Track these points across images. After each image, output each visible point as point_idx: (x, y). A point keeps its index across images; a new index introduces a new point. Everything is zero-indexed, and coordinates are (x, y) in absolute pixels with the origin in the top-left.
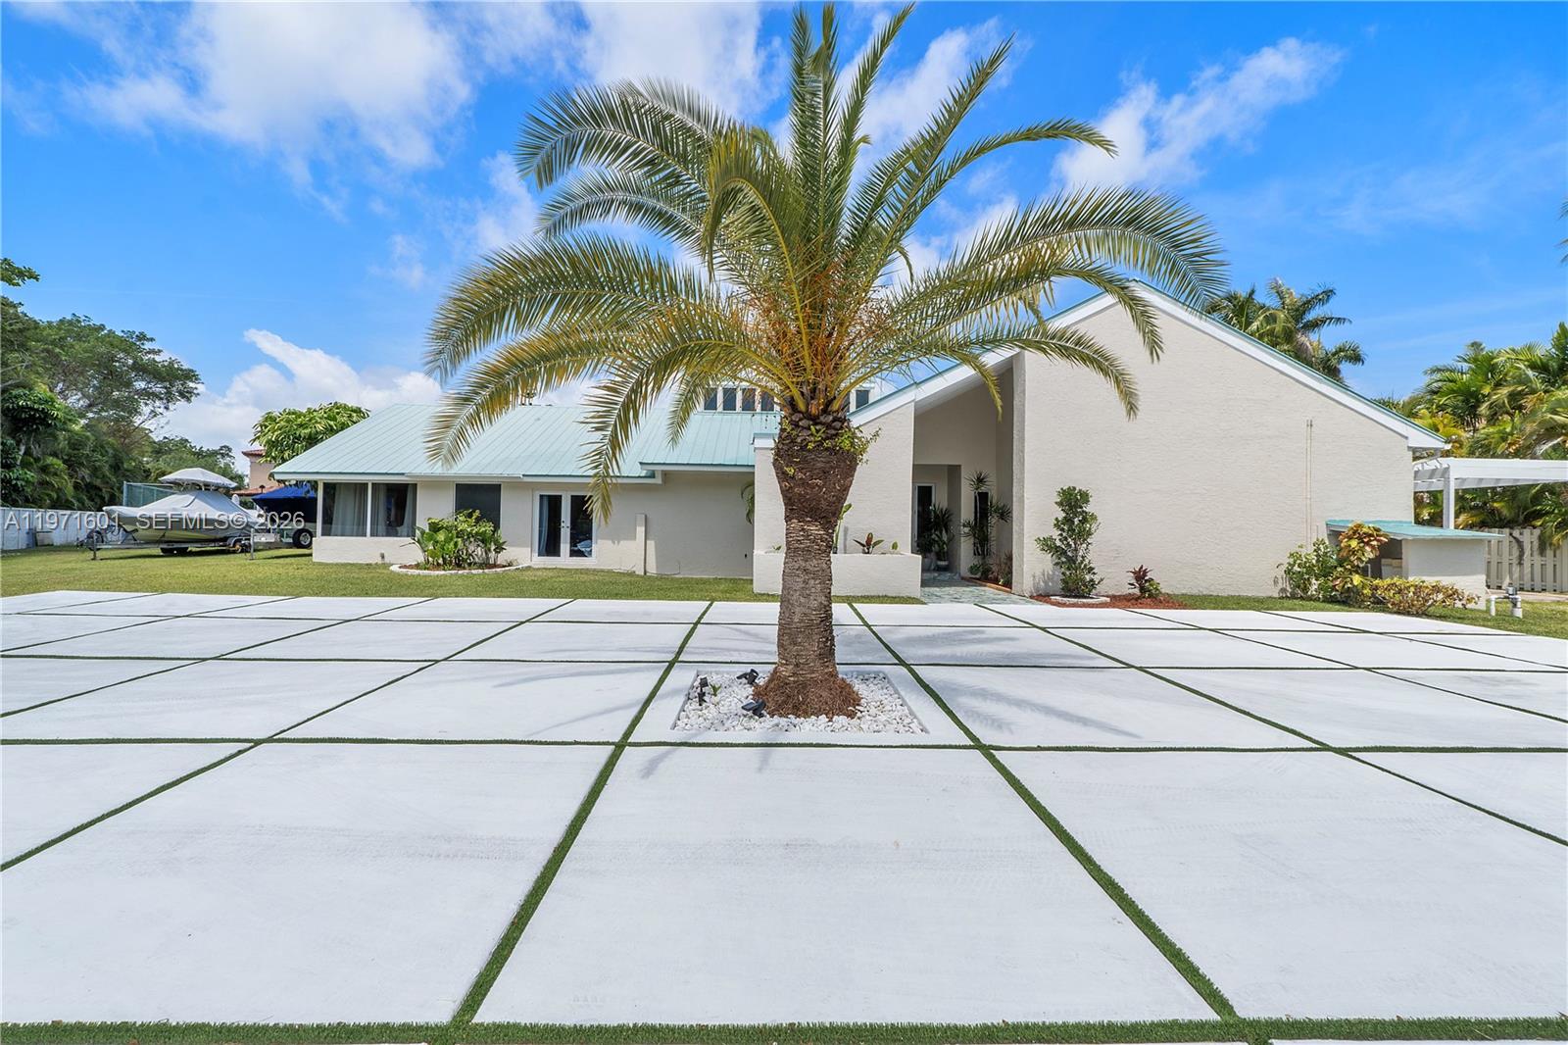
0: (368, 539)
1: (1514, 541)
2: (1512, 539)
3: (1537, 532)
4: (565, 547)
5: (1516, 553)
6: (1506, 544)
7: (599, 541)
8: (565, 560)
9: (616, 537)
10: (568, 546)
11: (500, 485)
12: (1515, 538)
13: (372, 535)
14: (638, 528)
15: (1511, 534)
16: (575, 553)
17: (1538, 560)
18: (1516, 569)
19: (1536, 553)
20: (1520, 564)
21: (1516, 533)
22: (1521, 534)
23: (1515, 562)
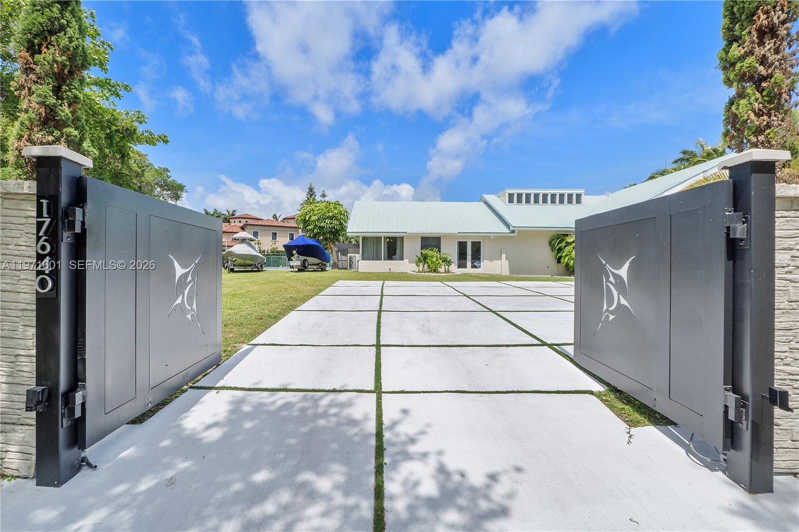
0: (383, 261)
4: (469, 264)
7: (485, 261)
8: (469, 270)
9: (492, 259)
10: (470, 263)
11: (440, 237)
13: (384, 260)
14: (503, 255)
16: (474, 267)
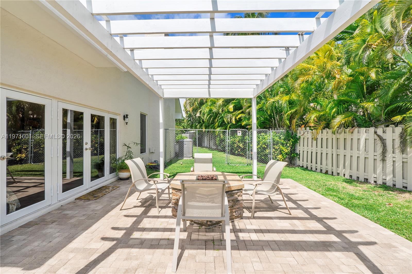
1: (378, 139)
2: (376, 137)
3: (399, 130)
5: (379, 149)
6: (371, 142)
12: (379, 136)
15: (375, 132)
17: (398, 156)
18: (379, 165)
19: (397, 151)
20: (383, 160)
21: (380, 131)
22: (384, 132)
23: (379, 158)
